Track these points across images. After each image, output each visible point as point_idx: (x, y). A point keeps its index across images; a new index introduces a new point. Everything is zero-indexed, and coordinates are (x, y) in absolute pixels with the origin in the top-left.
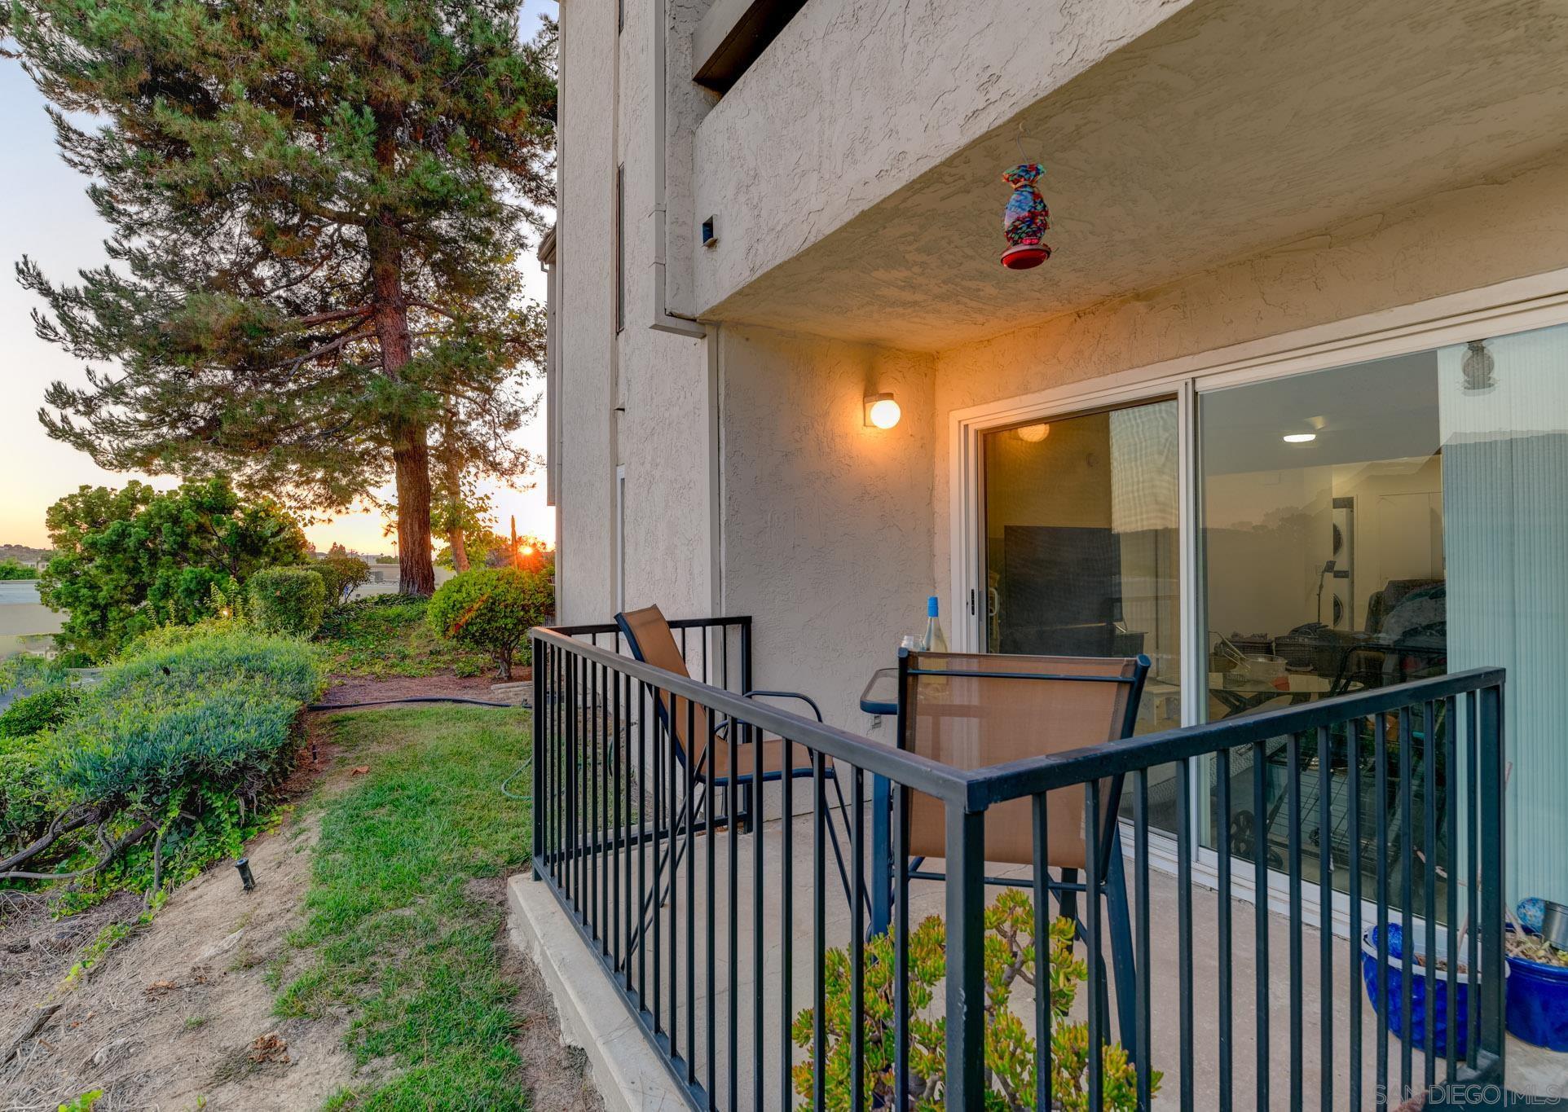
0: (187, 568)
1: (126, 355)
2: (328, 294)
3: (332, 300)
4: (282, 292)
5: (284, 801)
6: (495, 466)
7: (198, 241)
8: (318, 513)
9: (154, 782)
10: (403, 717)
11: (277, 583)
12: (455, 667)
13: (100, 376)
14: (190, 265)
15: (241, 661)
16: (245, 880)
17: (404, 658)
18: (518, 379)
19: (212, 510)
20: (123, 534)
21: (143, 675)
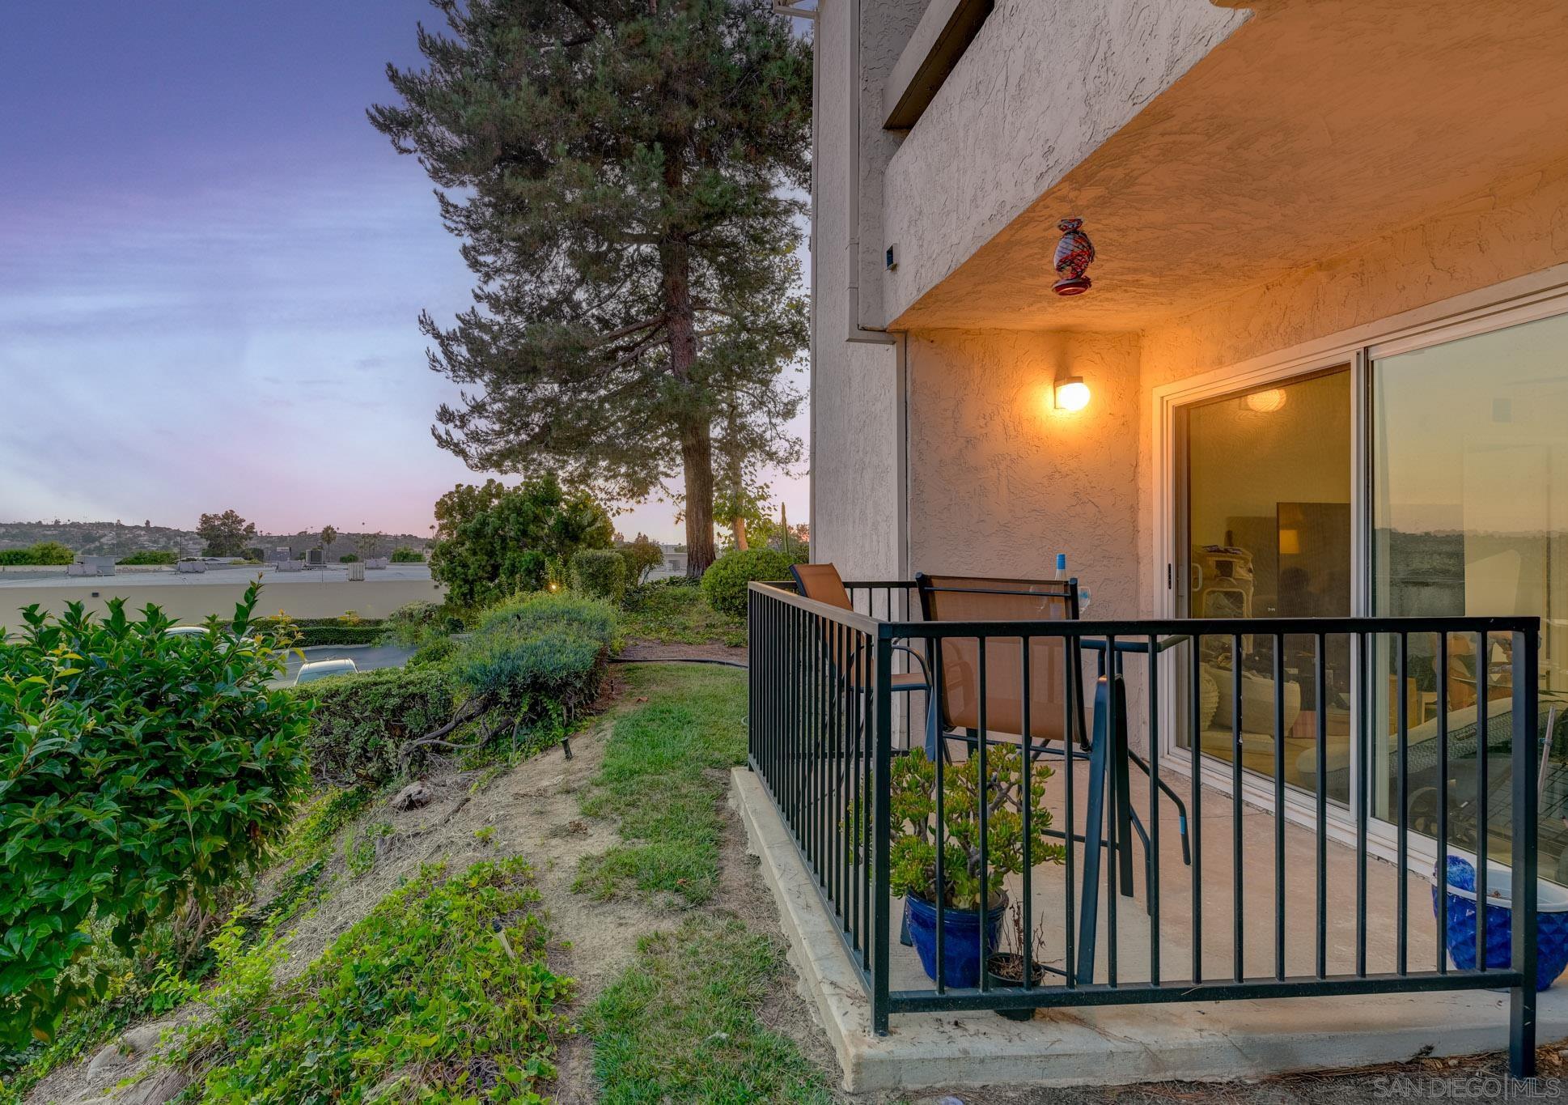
0: (526, 551)
1: (486, 378)
2: (631, 307)
3: (633, 311)
4: (595, 311)
5: (591, 714)
6: (771, 456)
7: (534, 279)
8: (623, 503)
9: (513, 686)
10: (678, 670)
11: (590, 562)
12: (725, 638)
13: (469, 397)
14: (528, 299)
15: (563, 613)
16: (566, 752)
17: (685, 628)
18: (798, 366)
19: (544, 502)
20: (484, 523)
21: (504, 620)
